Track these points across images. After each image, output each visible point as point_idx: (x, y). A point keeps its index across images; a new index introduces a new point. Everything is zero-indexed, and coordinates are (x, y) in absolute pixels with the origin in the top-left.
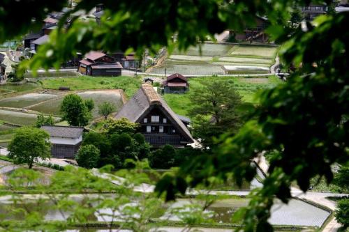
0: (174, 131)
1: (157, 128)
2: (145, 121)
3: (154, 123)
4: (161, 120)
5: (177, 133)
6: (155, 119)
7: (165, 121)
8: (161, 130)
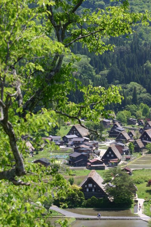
0: (99, 191)
1: (92, 189)
2: (86, 186)
3: (90, 187)
4: (93, 186)
5: (100, 192)
6: (90, 185)
7: (95, 186)
8: (93, 190)
